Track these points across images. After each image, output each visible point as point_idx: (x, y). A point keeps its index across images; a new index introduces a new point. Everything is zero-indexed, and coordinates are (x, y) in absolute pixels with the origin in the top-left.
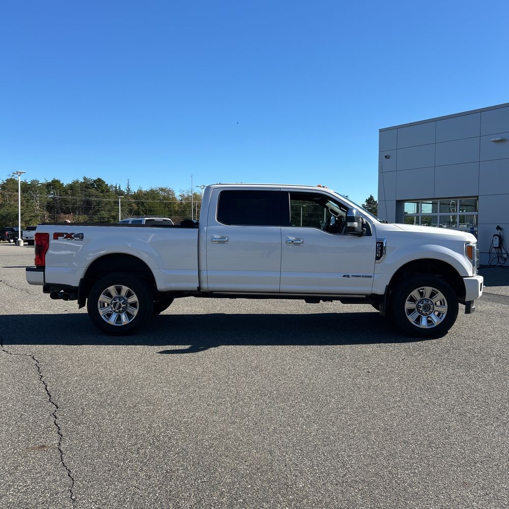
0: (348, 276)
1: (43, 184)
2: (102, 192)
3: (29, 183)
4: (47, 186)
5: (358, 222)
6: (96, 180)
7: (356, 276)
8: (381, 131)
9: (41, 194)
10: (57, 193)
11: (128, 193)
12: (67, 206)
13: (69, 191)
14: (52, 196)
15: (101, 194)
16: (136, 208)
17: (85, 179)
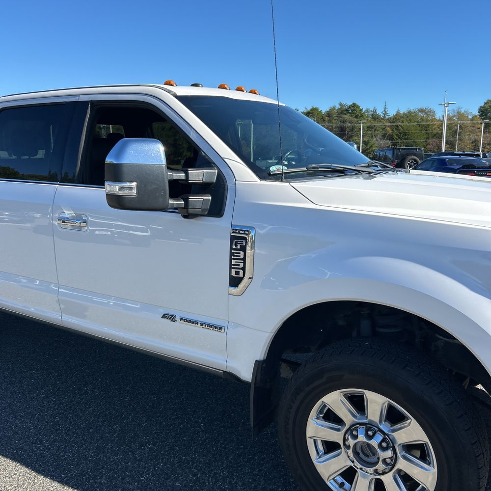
0: (172, 318)
1: (303, 113)
2: (357, 117)
4: (306, 114)
6: (351, 105)
7: (189, 321)
11: (384, 117)
13: (327, 119)
15: (355, 119)
16: (391, 132)
17: (341, 105)
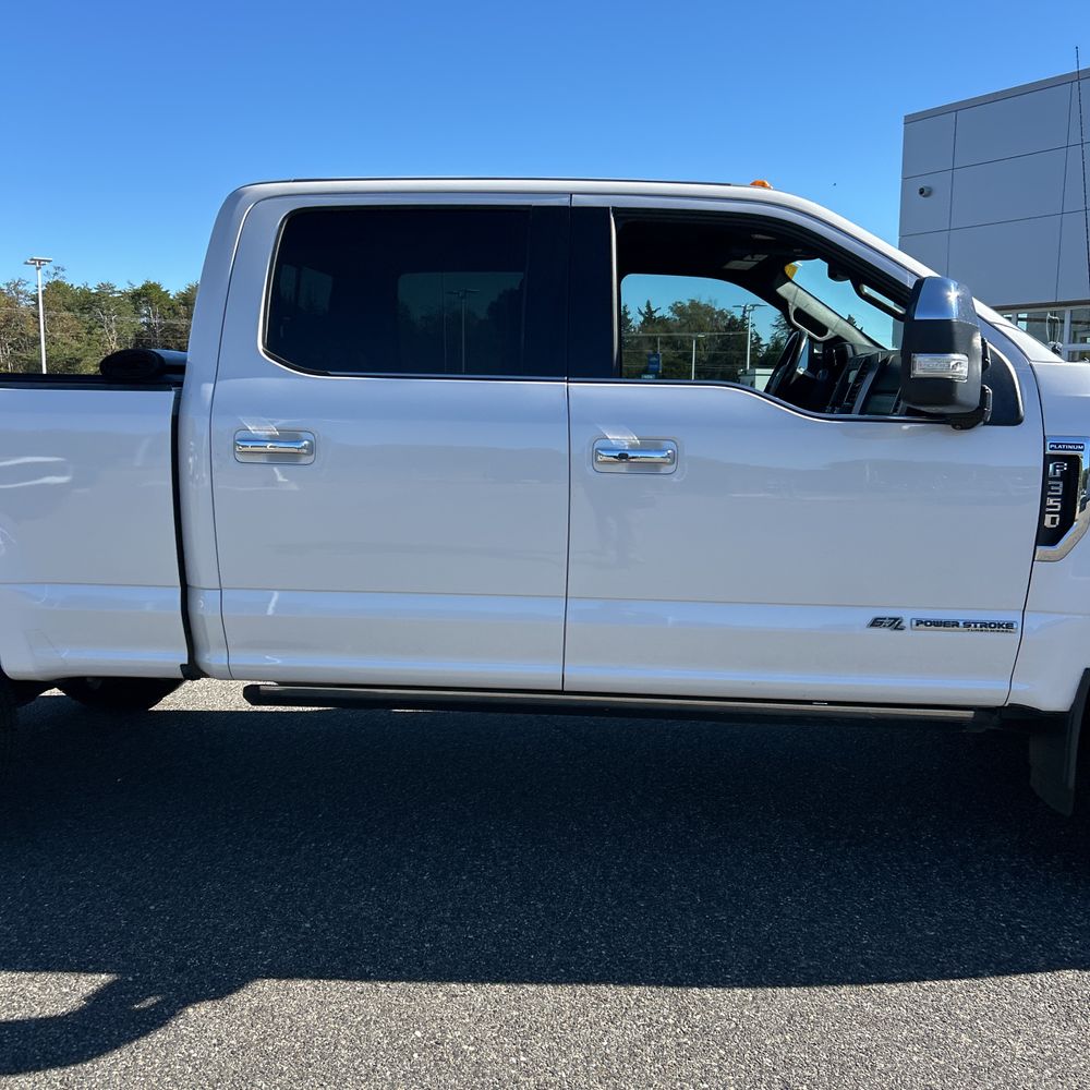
0: (896, 624)
1: (125, 294)
3: (94, 291)
4: (133, 297)
5: (969, 351)
7: (937, 624)
8: (910, 120)
9: (119, 314)
10: (155, 314)
12: (179, 341)
13: (182, 310)
14: (145, 319)
